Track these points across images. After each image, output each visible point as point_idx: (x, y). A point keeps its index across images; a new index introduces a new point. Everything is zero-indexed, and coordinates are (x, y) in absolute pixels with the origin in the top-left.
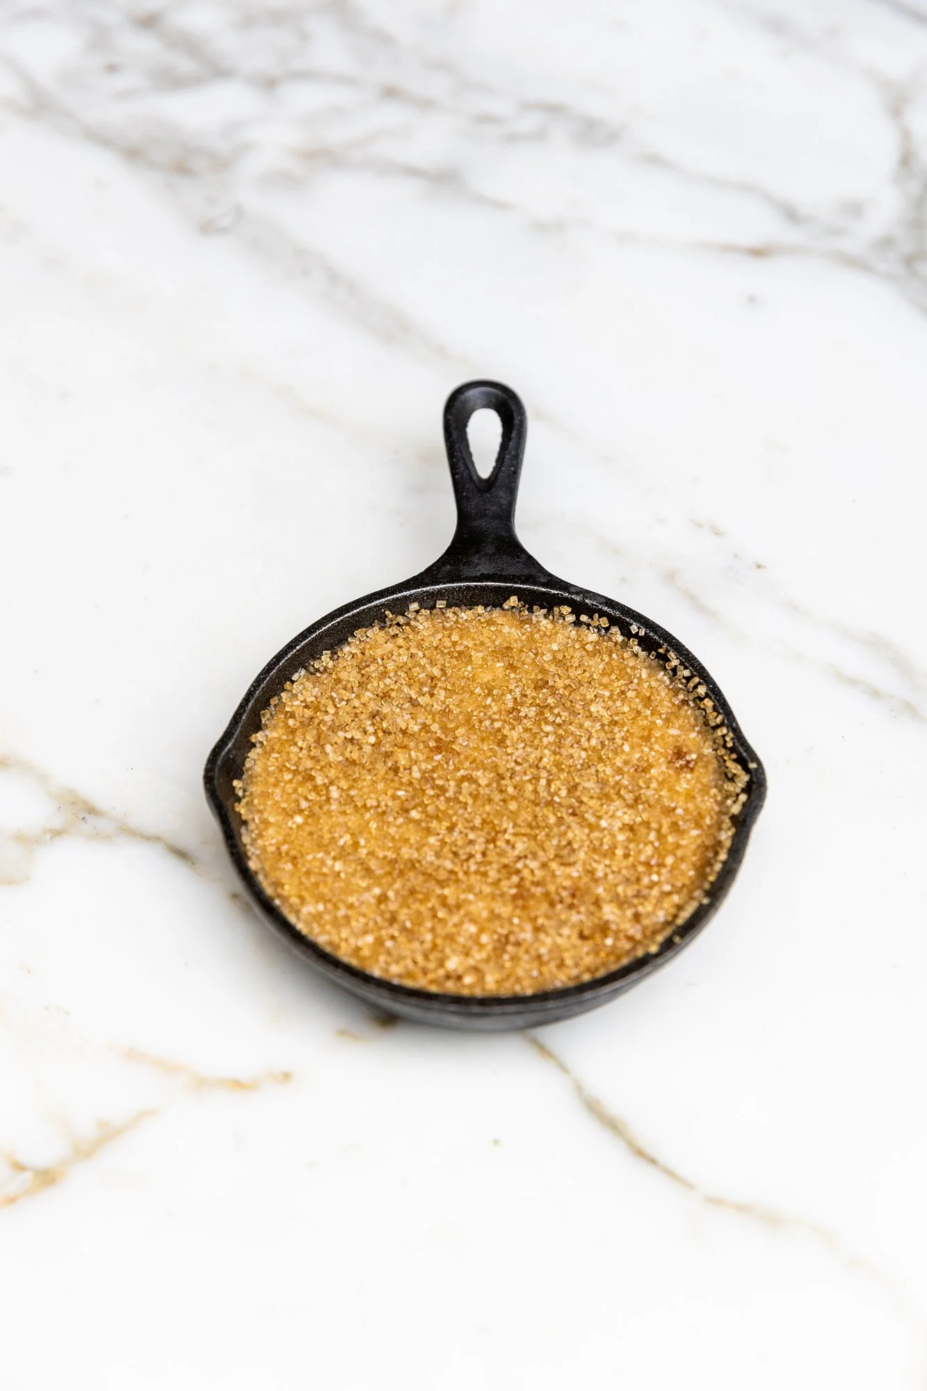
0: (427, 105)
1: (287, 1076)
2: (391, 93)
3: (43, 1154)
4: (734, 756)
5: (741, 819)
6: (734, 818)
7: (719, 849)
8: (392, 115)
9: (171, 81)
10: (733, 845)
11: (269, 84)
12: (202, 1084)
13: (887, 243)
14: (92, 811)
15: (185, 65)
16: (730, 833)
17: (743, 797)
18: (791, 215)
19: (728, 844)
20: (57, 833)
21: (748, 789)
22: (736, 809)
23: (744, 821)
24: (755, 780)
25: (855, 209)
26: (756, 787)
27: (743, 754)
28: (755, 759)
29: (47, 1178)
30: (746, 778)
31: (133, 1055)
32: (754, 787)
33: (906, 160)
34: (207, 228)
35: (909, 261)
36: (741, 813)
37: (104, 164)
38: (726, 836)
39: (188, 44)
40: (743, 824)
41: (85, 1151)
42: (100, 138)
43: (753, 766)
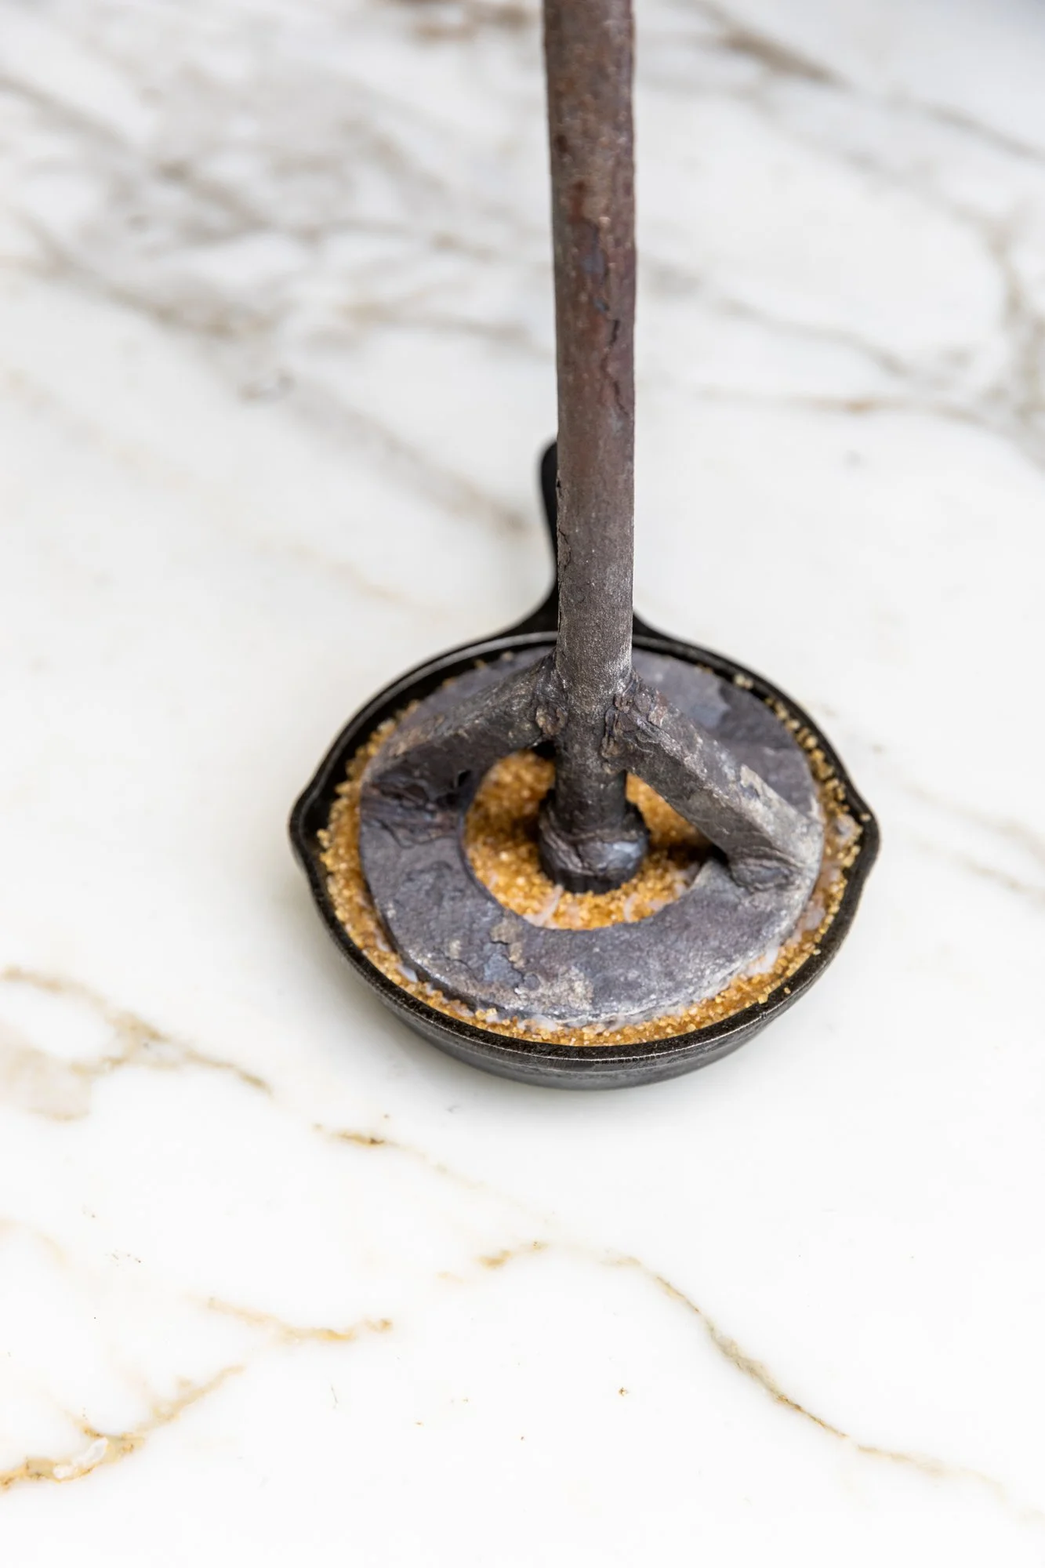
0: (484, 255)
1: (386, 1324)
2: (445, 244)
3: (118, 1417)
4: (846, 808)
5: (854, 871)
6: (846, 872)
7: (831, 902)
8: (446, 268)
9: (201, 235)
10: (845, 896)
11: (310, 236)
12: (293, 1335)
13: (996, 395)
14: (155, 1036)
15: (216, 217)
16: (842, 886)
17: (856, 850)
18: (891, 365)
19: (840, 896)
20: (117, 1062)
21: (861, 841)
22: (848, 862)
23: (857, 872)
24: (868, 831)
25: (960, 358)
26: (869, 839)
27: (856, 807)
28: (867, 810)
29: (124, 1445)
30: (859, 830)
31: (213, 1305)
32: (867, 839)
33: (1014, 304)
34: (251, 394)
35: (1025, 413)
36: (854, 865)
37: (133, 327)
38: (838, 889)
39: (220, 195)
40: (855, 876)
41: (165, 1414)
42: (128, 299)
43: (865, 818)
